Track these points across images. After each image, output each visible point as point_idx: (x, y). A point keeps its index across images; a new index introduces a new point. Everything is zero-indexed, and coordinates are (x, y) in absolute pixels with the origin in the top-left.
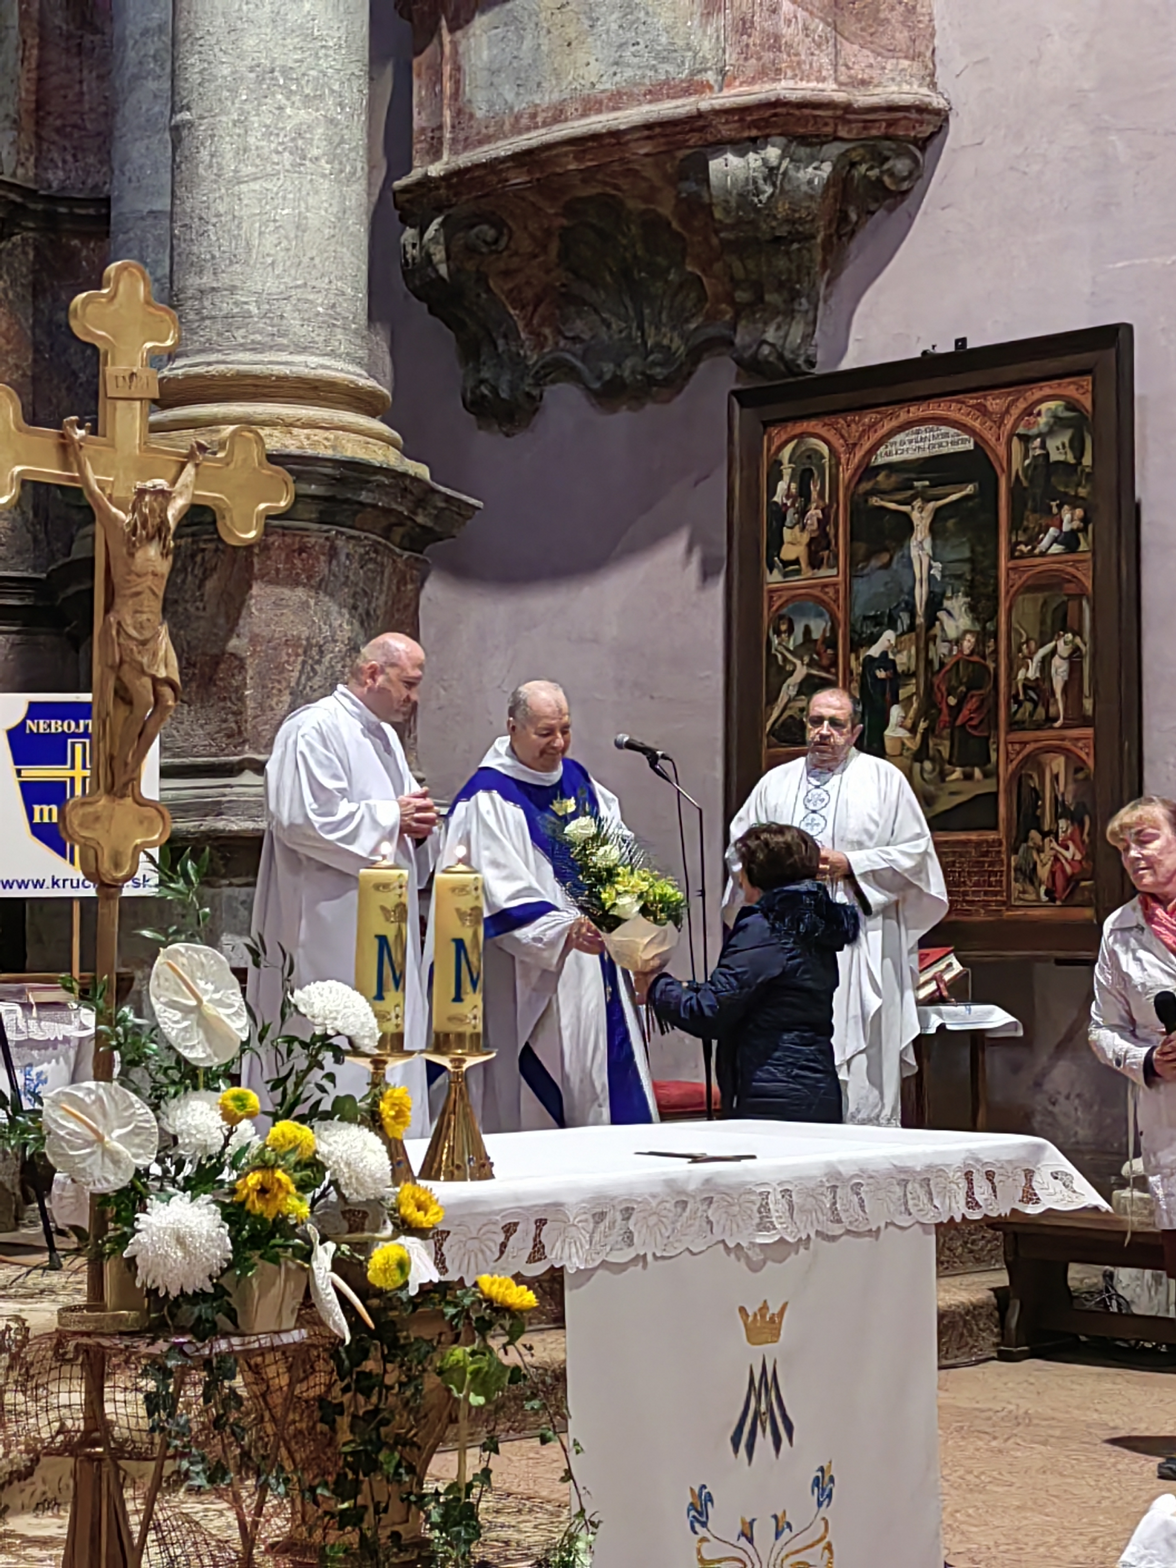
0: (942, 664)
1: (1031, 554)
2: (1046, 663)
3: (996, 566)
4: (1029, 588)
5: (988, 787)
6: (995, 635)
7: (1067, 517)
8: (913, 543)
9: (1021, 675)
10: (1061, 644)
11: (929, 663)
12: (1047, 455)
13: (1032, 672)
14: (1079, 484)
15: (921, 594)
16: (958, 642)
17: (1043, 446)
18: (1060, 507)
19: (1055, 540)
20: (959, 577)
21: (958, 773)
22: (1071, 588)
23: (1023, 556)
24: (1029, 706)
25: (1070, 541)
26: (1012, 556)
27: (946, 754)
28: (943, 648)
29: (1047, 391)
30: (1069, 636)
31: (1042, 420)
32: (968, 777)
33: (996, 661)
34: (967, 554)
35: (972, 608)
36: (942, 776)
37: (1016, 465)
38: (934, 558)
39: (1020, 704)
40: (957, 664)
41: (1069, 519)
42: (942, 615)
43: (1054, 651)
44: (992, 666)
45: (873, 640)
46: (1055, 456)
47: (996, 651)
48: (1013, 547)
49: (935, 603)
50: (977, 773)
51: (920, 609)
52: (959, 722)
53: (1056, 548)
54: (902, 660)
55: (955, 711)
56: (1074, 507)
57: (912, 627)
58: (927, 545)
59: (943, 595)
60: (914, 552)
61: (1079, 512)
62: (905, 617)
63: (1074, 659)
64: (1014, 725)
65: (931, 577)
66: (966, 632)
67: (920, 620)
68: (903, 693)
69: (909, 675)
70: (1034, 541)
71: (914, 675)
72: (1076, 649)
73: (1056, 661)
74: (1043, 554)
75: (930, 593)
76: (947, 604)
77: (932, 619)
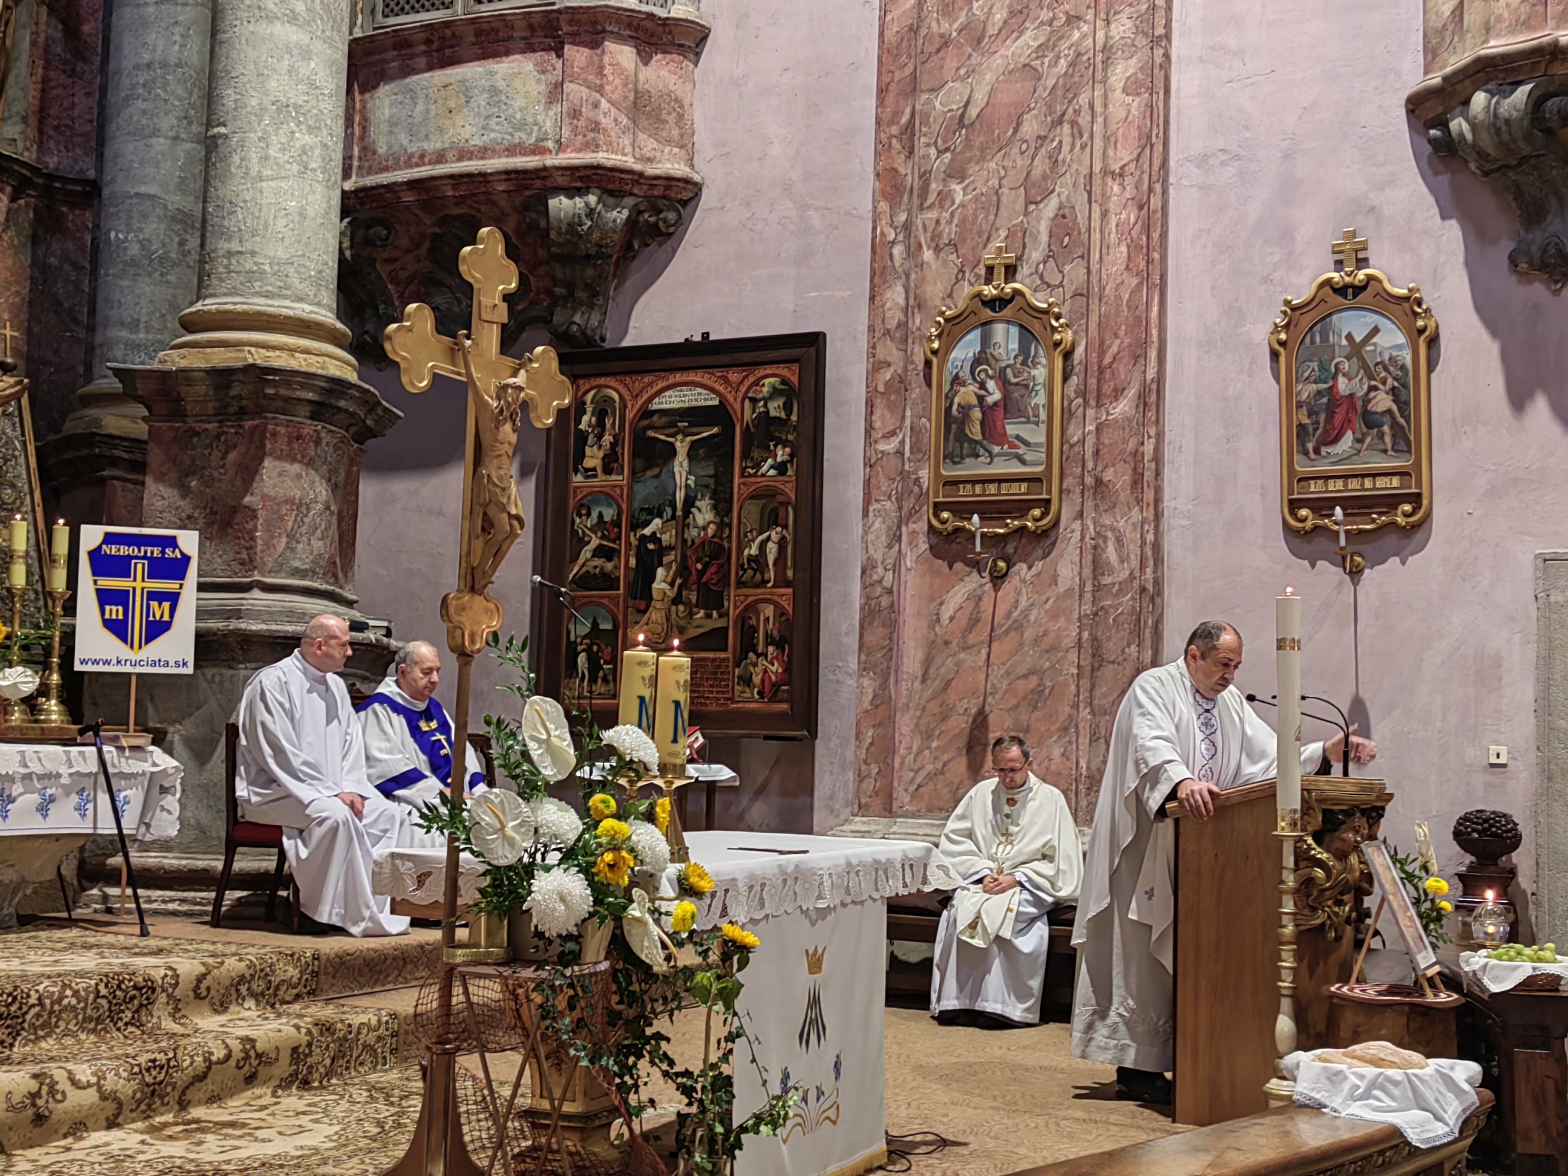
0: (693, 542)
1: (755, 475)
2: (763, 545)
3: (731, 481)
4: (753, 497)
5: (721, 623)
6: (730, 526)
7: (780, 453)
8: (676, 462)
9: (746, 552)
10: (773, 534)
11: (685, 541)
12: (768, 412)
13: (754, 550)
14: (788, 432)
15: (680, 496)
16: (705, 528)
17: (765, 406)
18: (775, 446)
19: (772, 467)
20: (707, 487)
21: (702, 613)
22: (780, 498)
23: (750, 475)
24: (750, 572)
25: (781, 468)
26: (742, 475)
27: (694, 600)
28: (694, 532)
29: (769, 372)
30: (779, 529)
31: (765, 389)
32: (709, 616)
33: (730, 542)
34: (712, 471)
35: (715, 507)
36: (691, 615)
37: (747, 416)
38: (689, 473)
39: (745, 571)
40: (703, 543)
41: (781, 454)
42: (694, 510)
43: (769, 538)
44: (726, 545)
45: (647, 524)
46: (773, 413)
47: (730, 536)
48: (743, 469)
49: (690, 503)
50: (715, 613)
51: (679, 505)
52: (704, 580)
53: (772, 472)
54: (667, 538)
55: (701, 573)
56: (784, 447)
57: (673, 517)
58: (686, 464)
59: (696, 498)
60: (676, 469)
61: (788, 450)
62: (669, 511)
63: (782, 544)
64: (740, 584)
65: (687, 486)
66: (710, 522)
67: (679, 513)
68: (666, 560)
69: (671, 548)
70: (758, 466)
71: (673, 548)
72: (784, 537)
73: (770, 545)
74: (763, 475)
75: (686, 495)
76: (698, 503)
77: (687, 512)
